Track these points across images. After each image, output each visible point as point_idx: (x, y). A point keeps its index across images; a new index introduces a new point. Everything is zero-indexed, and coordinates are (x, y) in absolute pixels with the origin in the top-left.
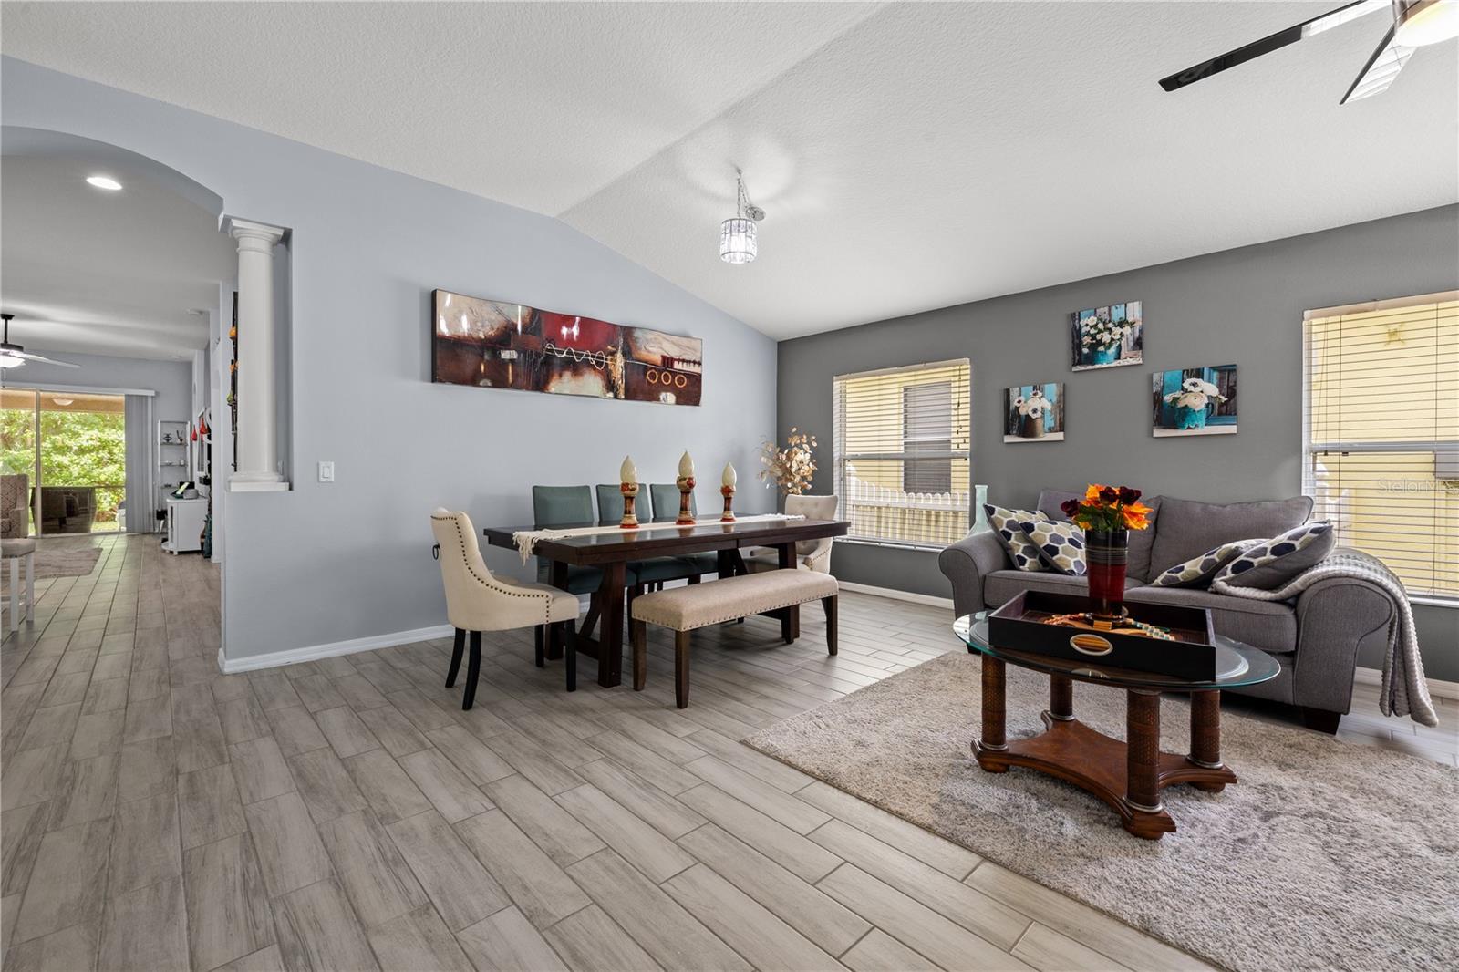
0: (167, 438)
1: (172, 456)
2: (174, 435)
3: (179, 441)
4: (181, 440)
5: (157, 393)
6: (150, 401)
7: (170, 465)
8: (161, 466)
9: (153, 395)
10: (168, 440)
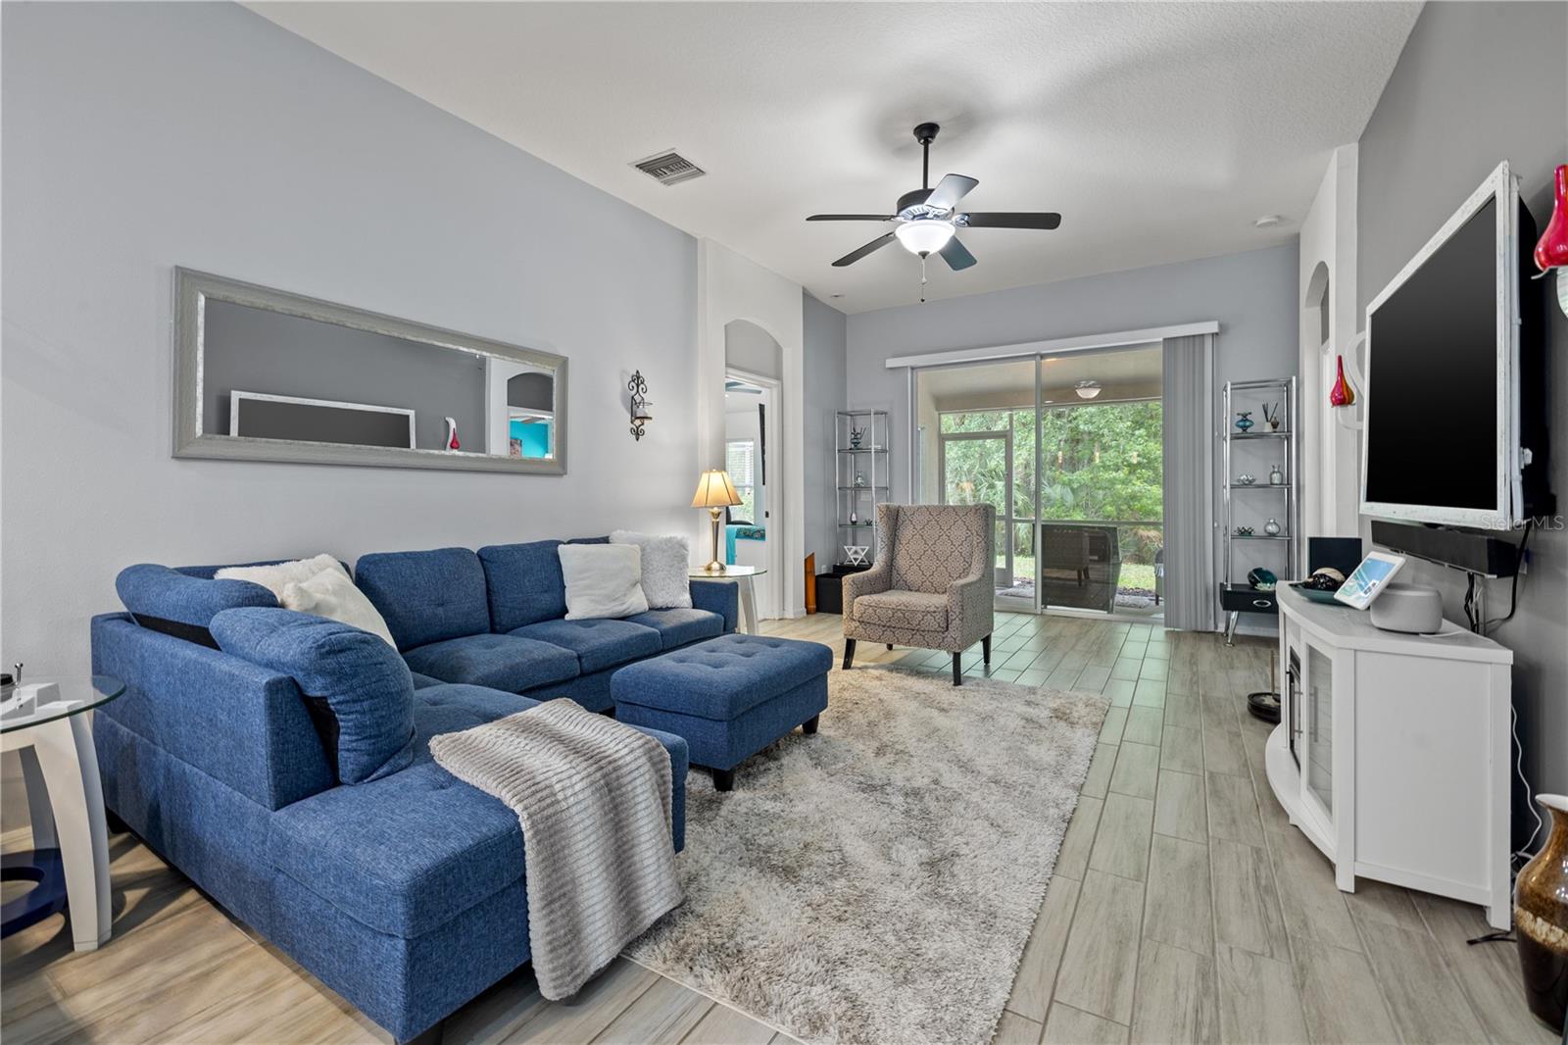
0: (1244, 422)
1: (1256, 465)
2: (1257, 416)
3: (1268, 428)
4: (1275, 426)
5: (1221, 326)
6: (1208, 342)
7: (1248, 484)
8: (1233, 487)
9: (1216, 330)
10: (1244, 429)
